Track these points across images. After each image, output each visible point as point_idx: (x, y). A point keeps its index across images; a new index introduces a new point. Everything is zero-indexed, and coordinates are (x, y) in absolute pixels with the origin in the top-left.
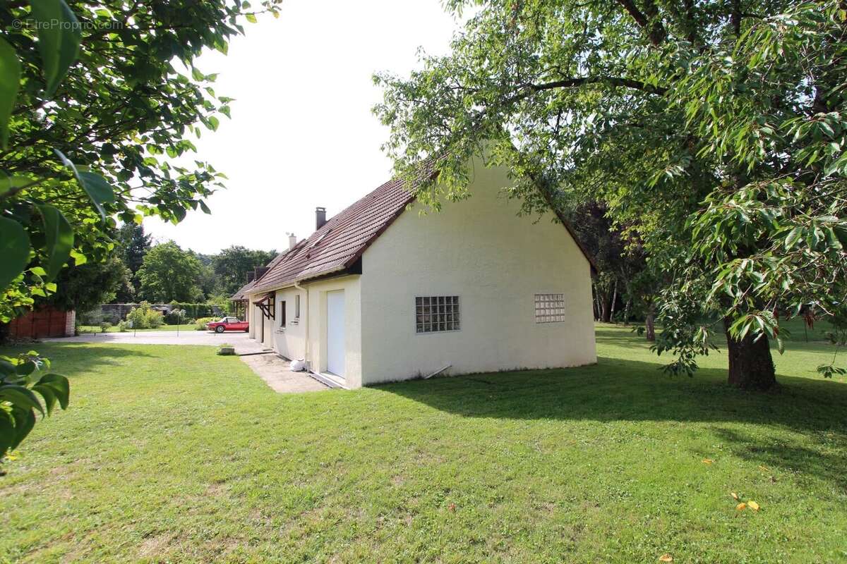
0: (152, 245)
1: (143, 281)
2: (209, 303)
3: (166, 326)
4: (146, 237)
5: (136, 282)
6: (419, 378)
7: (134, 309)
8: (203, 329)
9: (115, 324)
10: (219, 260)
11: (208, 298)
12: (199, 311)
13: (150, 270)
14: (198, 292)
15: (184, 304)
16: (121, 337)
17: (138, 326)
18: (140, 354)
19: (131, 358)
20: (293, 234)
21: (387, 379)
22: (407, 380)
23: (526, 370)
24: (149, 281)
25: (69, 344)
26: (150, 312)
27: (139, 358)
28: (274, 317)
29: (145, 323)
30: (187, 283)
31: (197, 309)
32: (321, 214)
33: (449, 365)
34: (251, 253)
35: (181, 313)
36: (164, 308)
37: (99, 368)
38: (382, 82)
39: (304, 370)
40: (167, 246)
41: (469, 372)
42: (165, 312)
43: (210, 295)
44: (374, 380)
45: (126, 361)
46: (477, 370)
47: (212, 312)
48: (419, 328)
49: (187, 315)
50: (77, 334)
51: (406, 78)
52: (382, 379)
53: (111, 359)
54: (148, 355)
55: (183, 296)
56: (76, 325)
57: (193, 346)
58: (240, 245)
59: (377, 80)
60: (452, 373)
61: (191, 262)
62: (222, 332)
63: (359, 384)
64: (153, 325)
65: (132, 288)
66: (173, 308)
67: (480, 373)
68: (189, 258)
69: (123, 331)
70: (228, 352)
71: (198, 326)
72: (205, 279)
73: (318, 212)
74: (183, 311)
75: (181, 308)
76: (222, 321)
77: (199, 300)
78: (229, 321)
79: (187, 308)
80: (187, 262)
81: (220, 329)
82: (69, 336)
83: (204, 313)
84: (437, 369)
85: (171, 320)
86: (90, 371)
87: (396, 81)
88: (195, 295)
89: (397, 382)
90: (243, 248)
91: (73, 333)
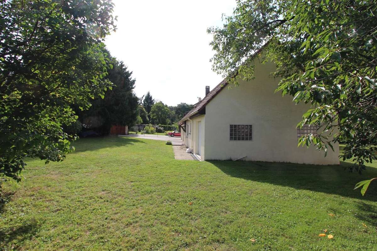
0: (155, 103)
1: (151, 117)
2: (173, 125)
3: (156, 133)
4: (153, 100)
5: (149, 116)
6: (230, 160)
7: (146, 126)
8: (167, 135)
9: (140, 131)
10: (177, 109)
11: (173, 124)
12: (168, 128)
13: (153, 112)
14: (169, 121)
15: (163, 125)
16: (141, 136)
17: (147, 133)
18: (142, 142)
19: (139, 143)
20: (200, 98)
21: (215, 159)
22: (224, 160)
23: (290, 163)
24: (153, 117)
25: (125, 137)
26: (151, 128)
27: (141, 143)
28: (186, 131)
29: (150, 132)
30: (165, 117)
31: (168, 127)
32: (207, 89)
33: (245, 156)
34: (187, 106)
35: (162, 129)
36: (157, 127)
37: (128, 145)
38: (211, 32)
39: (191, 153)
40: (159, 103)
41: (256, 160)
42: (157, 128)
43: (173, 122)
44: (209, 158)
45: (136, 144)
46: (261, 160)
47: (173, 129)
48: (231, 138)
49: (164, 130)
50: (128, 134)
51: (222, 28)
52: (213, 158)
53: (133, 143)
54: (144, 143)
55: (164, 122)
56: (128, 132)
57: (160, 140)
58: (184, 103)
59: (209, 31)
60: (247, 160)
61: (166, 109)
62: (173, 137)
63: (204, 160)
64: (152, 133)
65: (148, 119)
66: (160, 126)
67: (262, 162)
68: (166, 108)
69: (142, 134)
70: (169, 144)
71: (166, 134)
72: (172, 116)
73: (206, 88)
74: (163, 128)
75: (162, 127)
76: (173, 132)
77: (170, 124)
78: (176, 132)
79: (164, 127)
80: (165, 109)
81: (172, 135)
82: (126, 135)
83: (170, 129)
84: (239, 157)
85: (159, 131)
86: (124, 146)
87: (218, 30)
88: (168, 122)
89: (220, 160)
90: (185, 104)
91: (127, 134)
